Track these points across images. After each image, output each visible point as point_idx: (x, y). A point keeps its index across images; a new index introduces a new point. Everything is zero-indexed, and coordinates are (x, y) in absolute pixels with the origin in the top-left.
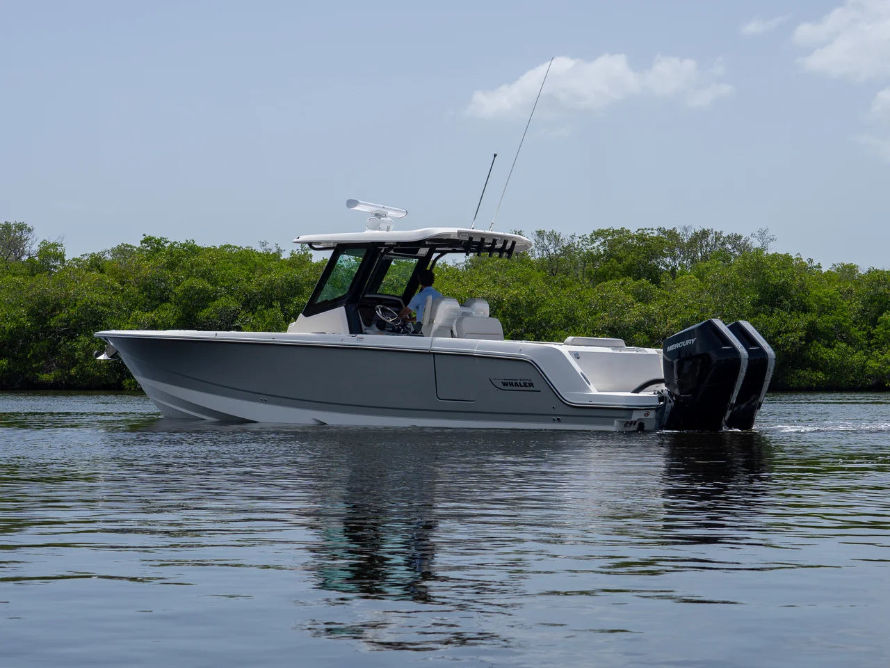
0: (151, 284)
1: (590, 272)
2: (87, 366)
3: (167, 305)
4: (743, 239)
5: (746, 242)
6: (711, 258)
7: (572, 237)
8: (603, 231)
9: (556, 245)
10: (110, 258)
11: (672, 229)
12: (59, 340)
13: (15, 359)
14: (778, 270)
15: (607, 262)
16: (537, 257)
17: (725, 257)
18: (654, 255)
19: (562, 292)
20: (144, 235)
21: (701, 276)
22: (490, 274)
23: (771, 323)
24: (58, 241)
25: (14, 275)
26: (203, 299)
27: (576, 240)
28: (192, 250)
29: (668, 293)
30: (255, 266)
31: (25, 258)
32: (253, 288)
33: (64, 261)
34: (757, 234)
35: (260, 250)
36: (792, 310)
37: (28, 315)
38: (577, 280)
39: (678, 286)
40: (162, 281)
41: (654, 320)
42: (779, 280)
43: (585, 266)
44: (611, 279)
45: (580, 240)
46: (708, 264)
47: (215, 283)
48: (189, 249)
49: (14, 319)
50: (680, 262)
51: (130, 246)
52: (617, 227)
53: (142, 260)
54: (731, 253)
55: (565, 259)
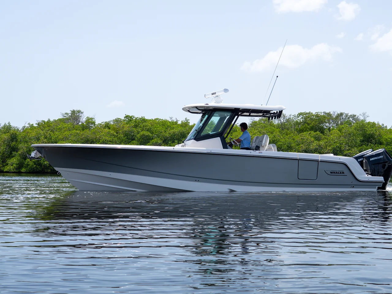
0: (128, 133)
1: (297, 129)
4: (357, 116)
6: (344, 124)
7: (290, 115)
8: (302, 113)
9: (284, 119)
10: (112, 123)
11: (329, 112)
14: (370, 128)
15: (303, 125)
16: (277, 123)
17: (350, 124)
18: (322, 122)
19: (286, 136)
20: (126, 115)
21: (340, 131)
22: (258, 129)
24: (93, 117)
25: (76, 130)
26: (148, 139)
27: (291, 117)
28: (143, 120)
29: (327, 137)
30: (168, 126)
31: (80, 123)
32: (167, 135)
33: (95, 124)
34: (362, 114)
35: (170, 120)
36: (376, 144)
38: (292, 132)
39: (331, 134)
40: (132, 132)
41: (322, 147)
42: (371, 132)
43: (295, 126)
44: (305, 132)
45: (293, 116)
46: (343, 126)
47: (152, 133)
50: (332, 125)
51: (120, 119)
52: (308, 112)
53: (125, 124)
54: (352, 122)
55: (287, 124)
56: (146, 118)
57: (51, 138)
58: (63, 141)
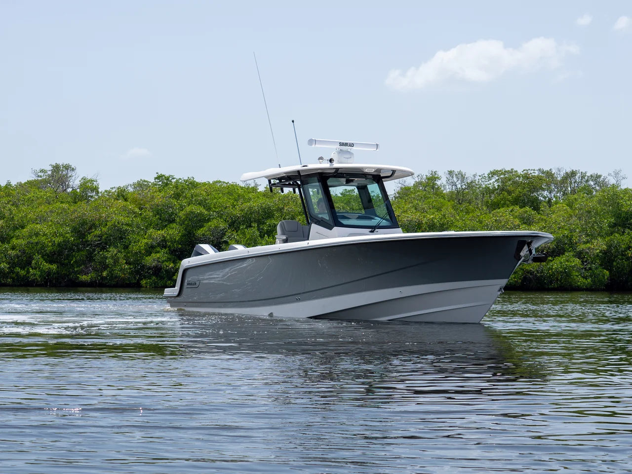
0: (162, 209)
1: (488, 202)
2: (115, 270)
3: (174, 225)
4: (602, 177)
5: (604, 179)
6: (578, 192)
7: (475, 176)
8: (497, 171)
9: (462, 181)
10: (132, 190)
11: (549, 170)
12: (94, 250)
13: (62, 264)
14: (629, 200)
15: (500, 194)
16: (448, 190)
17: (588, 191)
18: (535, 189)
19: (466, 216)
20: (157, 173)
21: (570, 205)
22: (412, 203)
23: (623, 240)
24: (94, 178)
25: (62, 202)
26: (200, 220)
27: (477, 178)
28: (192, 184)
29: (545, 218)
30: (239, 196)
31: (69, 190)
32: (237, 213)
33: (98, 192)
34: (613, 174)
35: (242, 185)
37: (72, 232)
38: (478, 208)
39: (553, 212)
40: (170, 207)
43: (483, 197)
44: (503, 207)
45: (480, 178)
46: (576, 196)
47: (209, 209)
48: (190, 183)
49: (61, 235)
50: (554, 195)
51: (147, 181)
52: (508, 169)
53: (155, 191)
54: (593, 188)
55: (468, 192)
56: (198, 180)
57: (13, 217)
58: (37, 223)
